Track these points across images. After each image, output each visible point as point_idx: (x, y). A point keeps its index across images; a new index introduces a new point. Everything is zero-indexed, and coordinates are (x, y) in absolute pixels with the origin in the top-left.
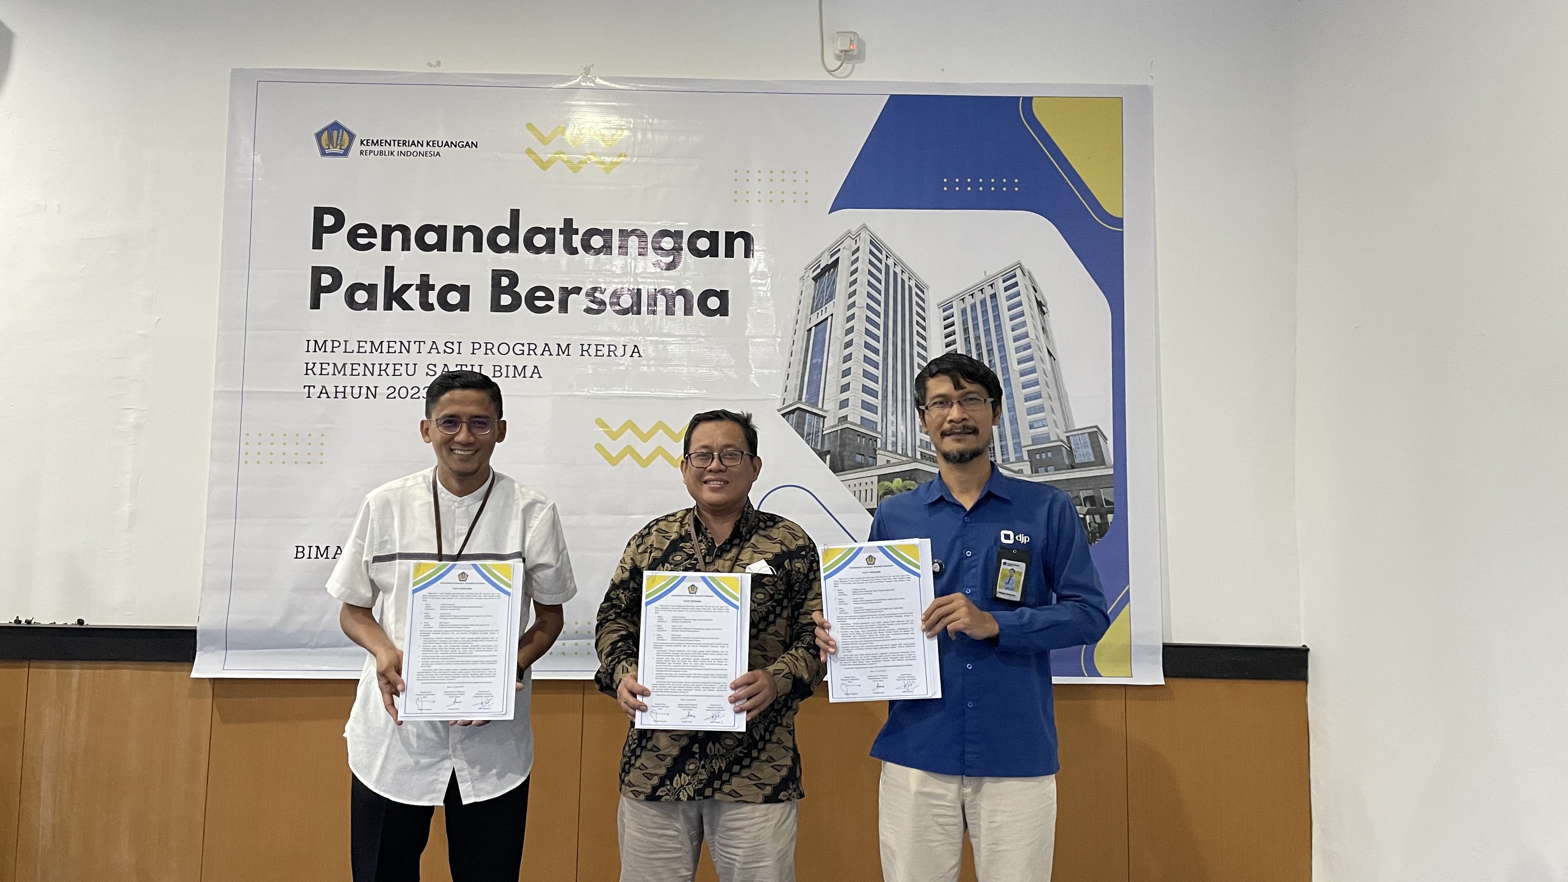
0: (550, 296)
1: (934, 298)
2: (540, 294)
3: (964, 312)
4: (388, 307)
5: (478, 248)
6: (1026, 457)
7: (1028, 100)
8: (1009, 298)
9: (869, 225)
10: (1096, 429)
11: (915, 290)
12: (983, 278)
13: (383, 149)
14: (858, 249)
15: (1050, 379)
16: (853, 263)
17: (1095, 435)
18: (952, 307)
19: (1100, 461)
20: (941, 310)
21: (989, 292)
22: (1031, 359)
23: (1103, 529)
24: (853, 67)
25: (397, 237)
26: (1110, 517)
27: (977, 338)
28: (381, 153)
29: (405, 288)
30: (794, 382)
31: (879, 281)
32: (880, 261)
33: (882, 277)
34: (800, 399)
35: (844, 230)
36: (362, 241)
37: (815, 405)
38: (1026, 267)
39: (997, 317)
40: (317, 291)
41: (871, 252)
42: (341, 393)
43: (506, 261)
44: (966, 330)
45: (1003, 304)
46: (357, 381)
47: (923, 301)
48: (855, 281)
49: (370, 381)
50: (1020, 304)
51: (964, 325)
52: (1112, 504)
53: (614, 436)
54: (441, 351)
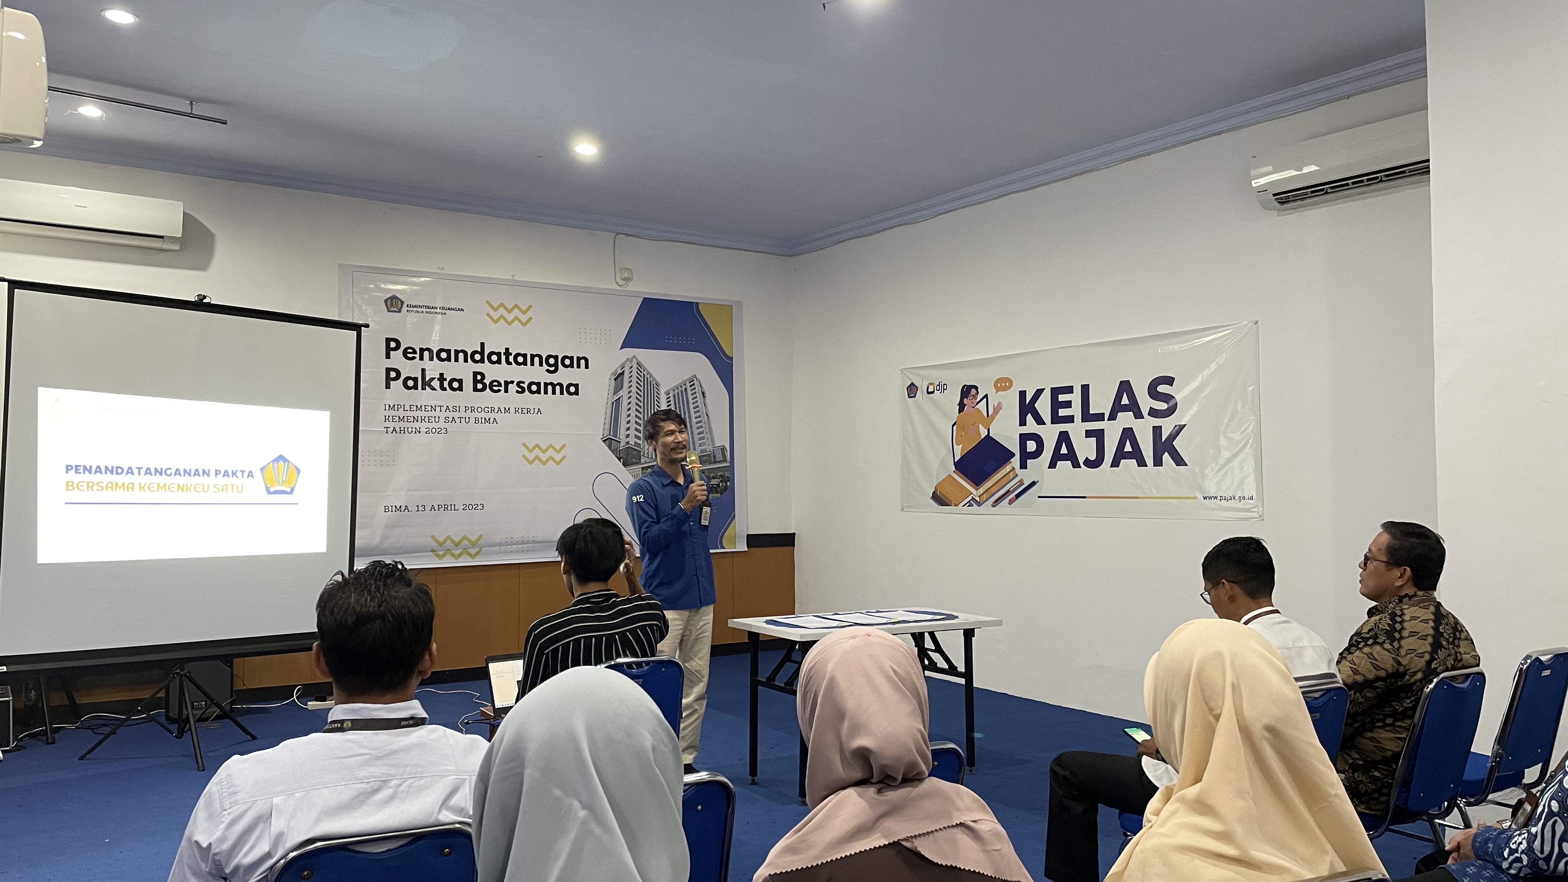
0: (500, 385)
1: (663, 390)
2: (495, 384)
3: (674, 395)
4: (424, 388)
5: (466, 361)
7: (697, 304)
9: (636, 356)
10: (723, 447)
11: (655, 385)
12: (681, 381)
13: (418, 309)
14: (632, 367)
15: (707, 425)
16: (630, 372)
17: (723, 449)
18: (670, 392)
19: (725, 460)
20: (666, 393)
21: (684, 387)
22: (700, 416)
23: (726, 488)
24: (629, 284)
26: (728, 483)
29: (432, 379)
30: (607, 426)
32: (641, 372)
33: (642, 380)
34: (610, 434)
35: (627, 358)
36: (410, 355)
37: (616, 437)
38: (698, 377)
39: (687, 398)
40: (388, 380)
41: (637, 368)
42: (403, 431)
43: (479, 367)
44: (675, 404)
45: (689, 393)
47: (658, 390)
48: (631, 381)
50: (696, 393)
51: (674, 401)
52: (729, 478)
53: (531, 451)
54: (451, 410)
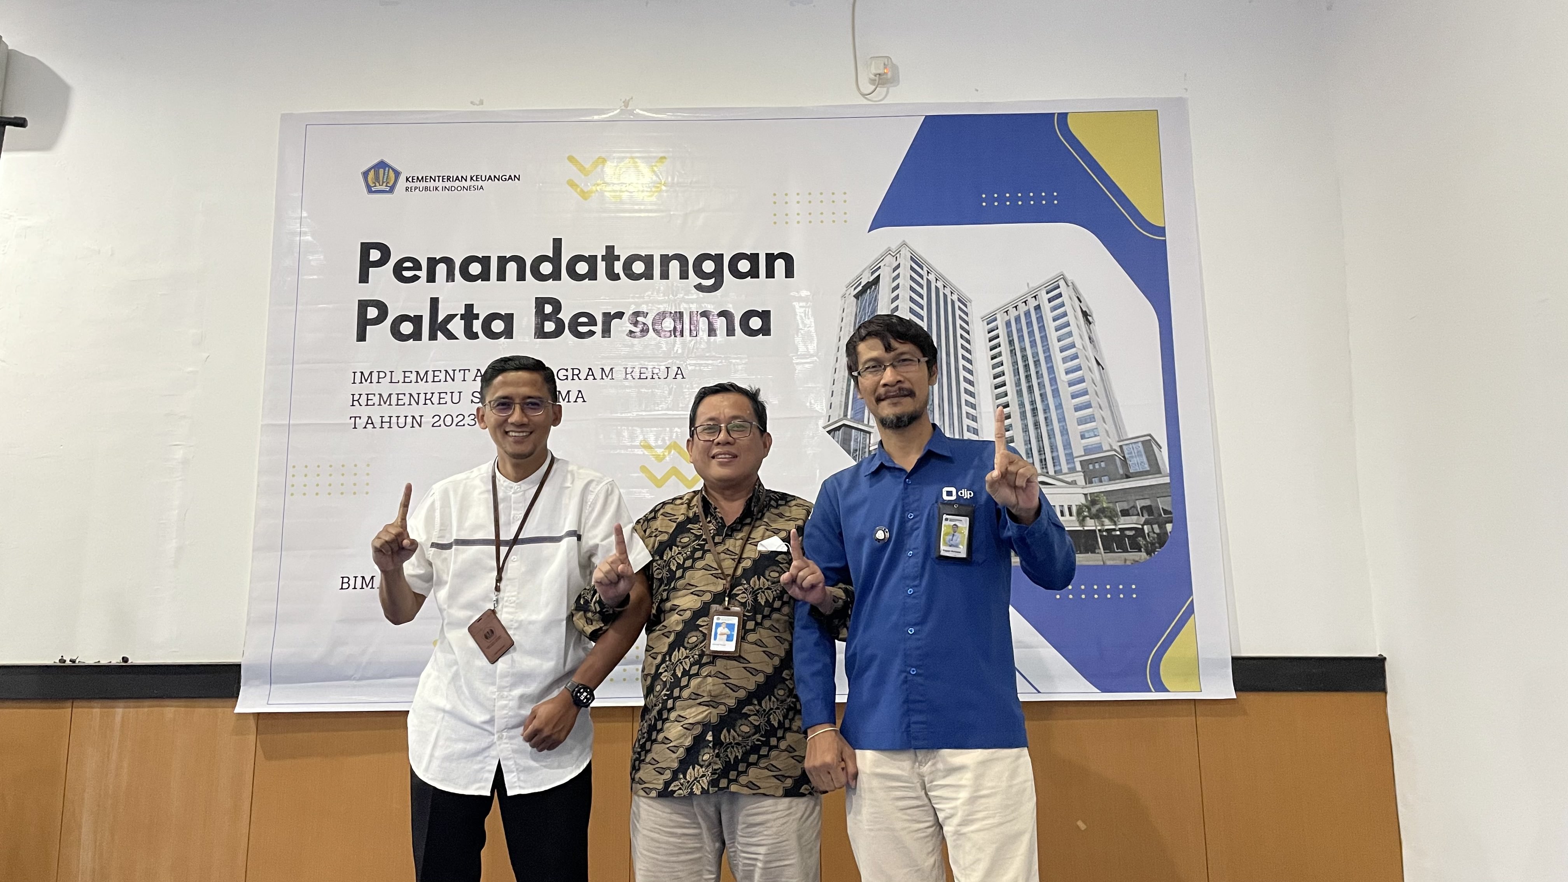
0: (592, 321)
1: (977, 312)
2: (583, 320)
3: (1008, 324)
4: (433, 337)
5: (521, 277)
6: (1079, 468)
7: (1063, 116)
8: (1054, 309)
9: (907, 241)
10: (1149, 438)
11: (957, 304)
12: (1025, 290)
13: (428, 184)
14: (898, 266)
15: (1100, 389)
16: (894, 279)
17: (1148, 444)
18: (995, 320)
19: (1156, 470)
20: (985, 322)
21: (1032, 303)
22: (1079, 368)
23: (1162, 539)
24: (888, 92)
25: (441, 269)
26: (1169, 527)
27: (1023, 350)
28: (426, 189)
29: (450, 318)
30: (839, 399)
31: (921, 296)
32: (921, 277)
33: (924, 292)
34: (845, 415)
35: (885, 248)
36: (407, 274)
37: (861, 421)
38: (1069, 277)
39: (1042, 328)
40: (363, 323)
41: (912, 268)
42: (387, 423)
43: (549, 289)
44: (1011, 342)
45: (1048, 315)
46: (402, 411)
47: (967, 314)
48: (897, 297)
49: (416, 410)
50: (1065, 314)
51: (1009, 337)
52: (1170, 513)
53: (659, 458)
